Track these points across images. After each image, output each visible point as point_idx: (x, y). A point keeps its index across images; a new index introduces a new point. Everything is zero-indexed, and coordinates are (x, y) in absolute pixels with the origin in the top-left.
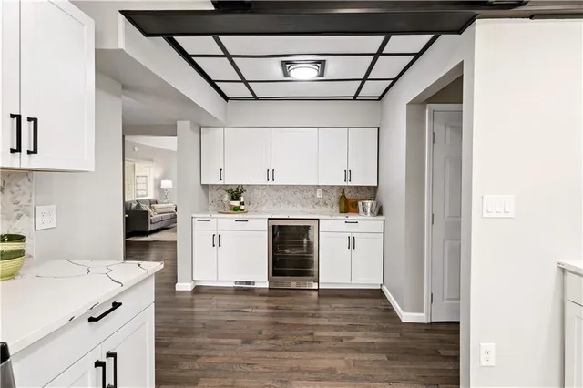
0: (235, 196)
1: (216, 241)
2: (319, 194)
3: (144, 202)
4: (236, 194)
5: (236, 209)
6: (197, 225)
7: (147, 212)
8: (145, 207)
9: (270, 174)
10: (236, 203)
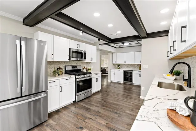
0: (119, 66)
1: (114, 74)
2: (136, 65)
3: (106, 67)
4: (119, 65)
5: (118, 68)
6: (111, 71)
7: (106, 69)
8: (106, 68)
9: (125, 61)
10: (119, 67)
